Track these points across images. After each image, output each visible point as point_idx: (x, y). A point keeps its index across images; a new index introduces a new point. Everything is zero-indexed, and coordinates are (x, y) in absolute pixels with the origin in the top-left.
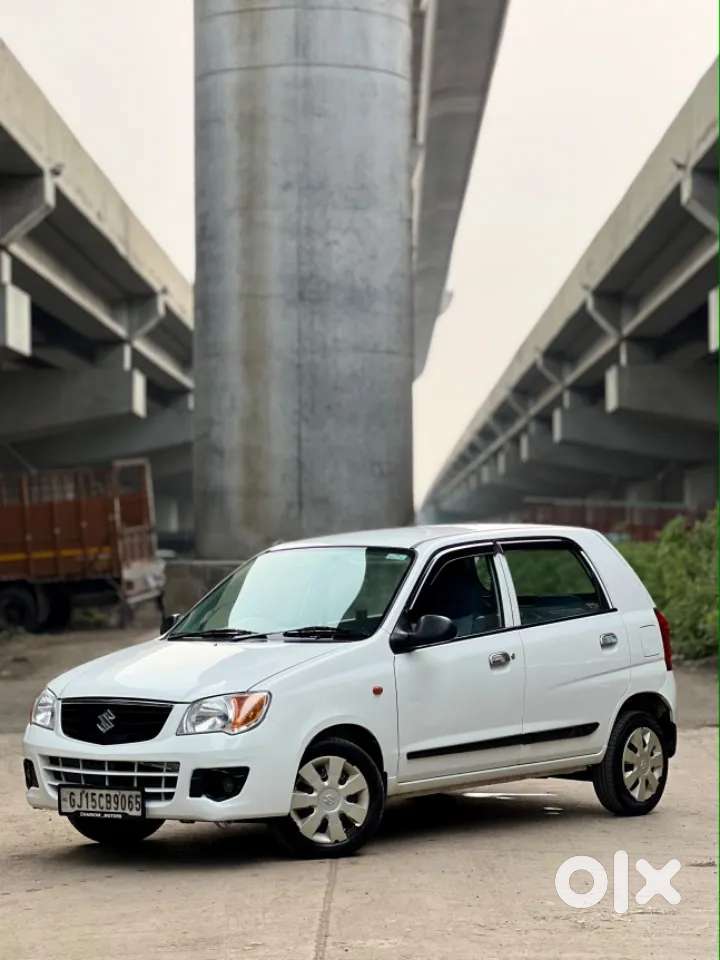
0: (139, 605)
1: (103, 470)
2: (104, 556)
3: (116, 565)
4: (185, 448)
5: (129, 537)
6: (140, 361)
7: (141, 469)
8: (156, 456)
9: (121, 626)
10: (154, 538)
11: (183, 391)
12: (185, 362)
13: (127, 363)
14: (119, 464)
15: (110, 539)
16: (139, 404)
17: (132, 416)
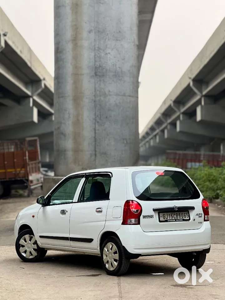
0: (35, 188)
1: (22, 141)
2: (23, 171)
3: (27, 175)
4: (51, 134)
5: (31, 165)
6: (35, 103)
7: (36, 140)
8: (41, 136)
9: (28, 196)
10: (40, 165)
11: (51, 114)
12: (51, 104)
13: (31, 104)
14: (28, 139)
15: (24, 166)
16: (35, 118)
17: (33, 122)
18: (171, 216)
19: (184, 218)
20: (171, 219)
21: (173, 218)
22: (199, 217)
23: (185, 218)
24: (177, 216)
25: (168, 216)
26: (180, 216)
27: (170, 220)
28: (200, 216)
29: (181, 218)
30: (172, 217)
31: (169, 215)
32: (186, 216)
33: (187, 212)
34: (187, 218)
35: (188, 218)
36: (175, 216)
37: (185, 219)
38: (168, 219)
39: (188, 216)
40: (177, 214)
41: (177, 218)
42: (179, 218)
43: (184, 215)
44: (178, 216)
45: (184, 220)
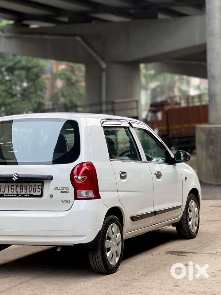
18: (12, 188)
19: (32, 193)
20: (10, 193)
21: (15, 191)
22: (61, 192)
23: (34, 192)
24: (21, 189)
25: (7, 189)
26: (27, 190)
27: (8, 194)
28: (65, 190)
29: (28, 192)
30: (12, 190)
31: (8, 187)
32: (37, 190)
33: (40, 184)
34: (37, 193)
35: (40, 194)
36: (18, 189)
37: (34, 194)
38: (6, 192)
39: (39, 190)
40: (21, 186)
41: (20, 192)
42: (24, 193)
43: (34, 189)
44: (24, 189)
45: (31, 196)
